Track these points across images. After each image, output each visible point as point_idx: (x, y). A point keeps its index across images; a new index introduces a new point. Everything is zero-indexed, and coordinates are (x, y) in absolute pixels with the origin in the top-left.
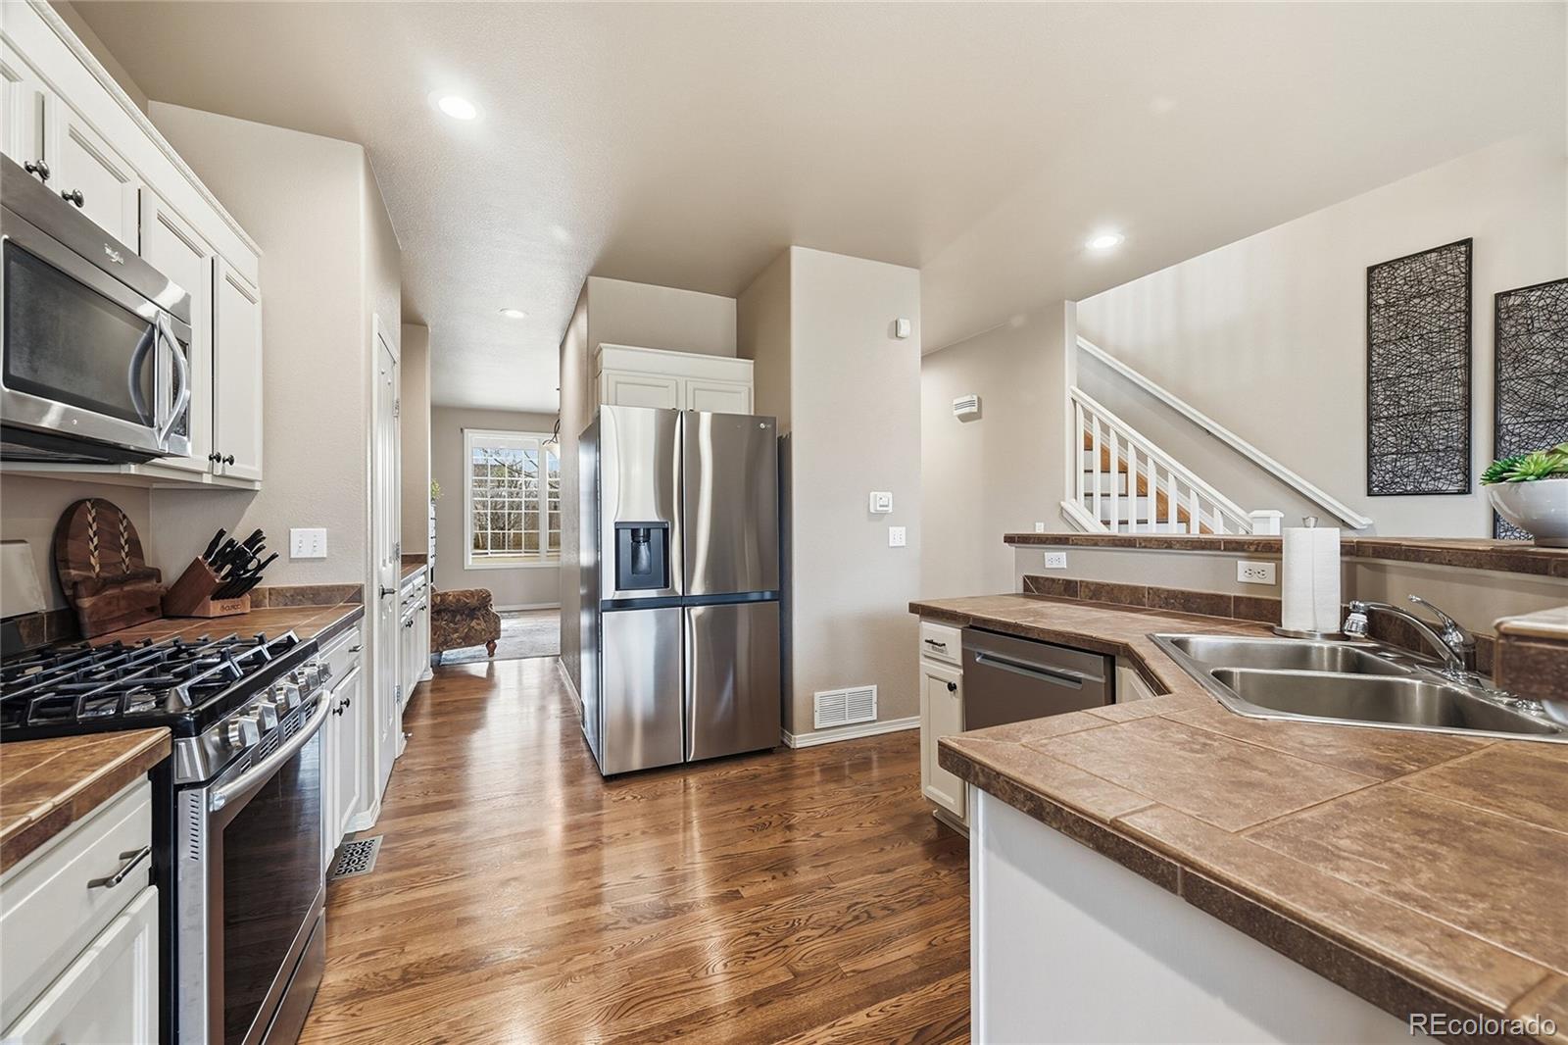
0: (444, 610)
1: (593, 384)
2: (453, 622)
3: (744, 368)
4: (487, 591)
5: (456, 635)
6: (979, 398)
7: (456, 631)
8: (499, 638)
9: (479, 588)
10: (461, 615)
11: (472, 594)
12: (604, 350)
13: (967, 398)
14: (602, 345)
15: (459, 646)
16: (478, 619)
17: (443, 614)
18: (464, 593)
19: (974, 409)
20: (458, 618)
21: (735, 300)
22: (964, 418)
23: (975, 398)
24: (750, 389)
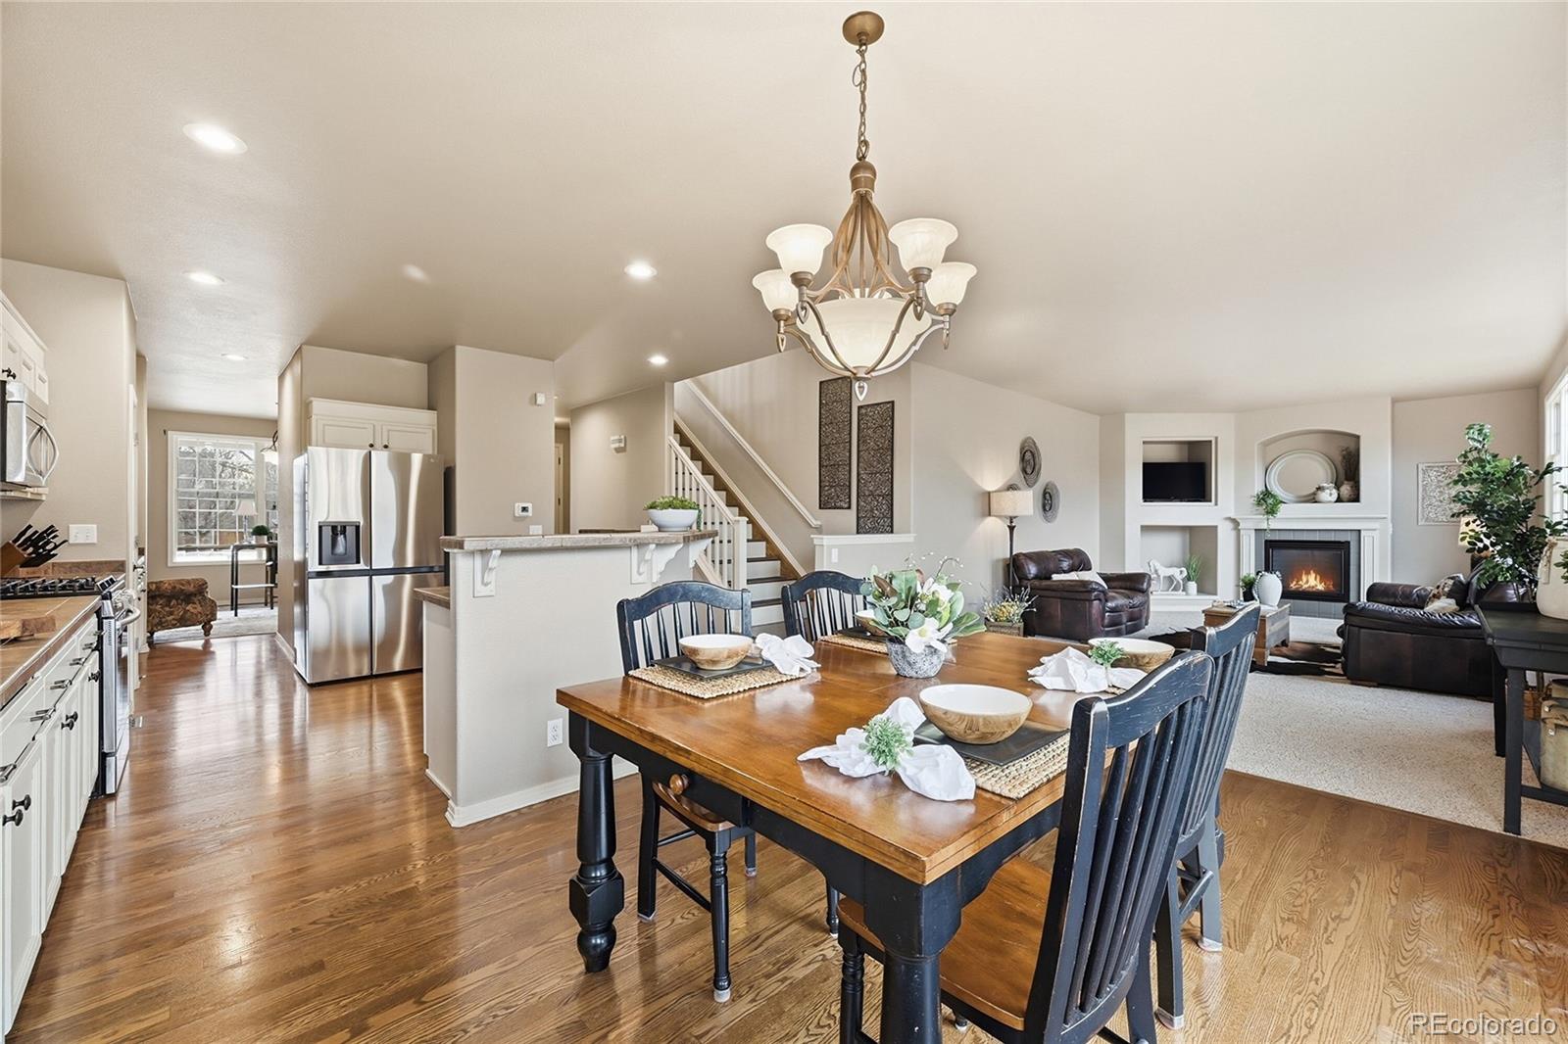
0: (159, 596)
1: (305, 425)
2: (168, 605)
3: (429, 417)
4: (202, 580)
5: (171, 617)
6: (625, 438)
7: (171, 613)
8: (215, 619)
9: (194, 577)
10: (177, 600)
11: (188, 582)
12: (314, 403)
13: (617, 437)
14: (312, 399)
15: (174, 626)
16: (194, 603)
17: (158, 599)
18: (180, 582)
19: (622, 445)
20: (173, 602)
21: (426, 365)
22: (618, 450)
23: (623, 437)
24: (433, 431)
